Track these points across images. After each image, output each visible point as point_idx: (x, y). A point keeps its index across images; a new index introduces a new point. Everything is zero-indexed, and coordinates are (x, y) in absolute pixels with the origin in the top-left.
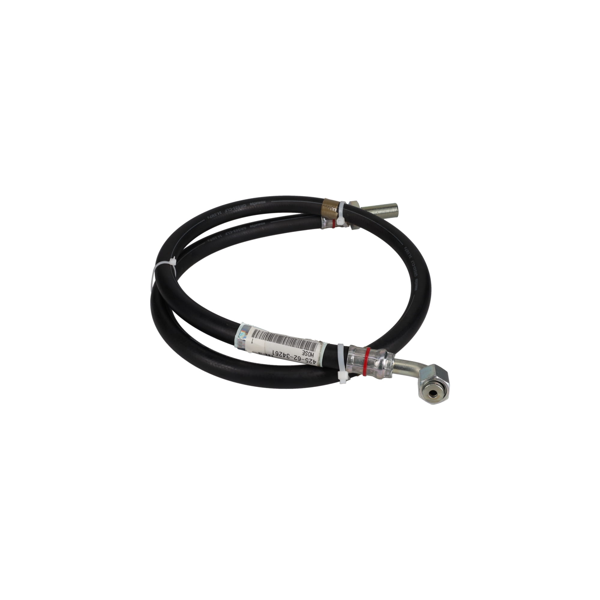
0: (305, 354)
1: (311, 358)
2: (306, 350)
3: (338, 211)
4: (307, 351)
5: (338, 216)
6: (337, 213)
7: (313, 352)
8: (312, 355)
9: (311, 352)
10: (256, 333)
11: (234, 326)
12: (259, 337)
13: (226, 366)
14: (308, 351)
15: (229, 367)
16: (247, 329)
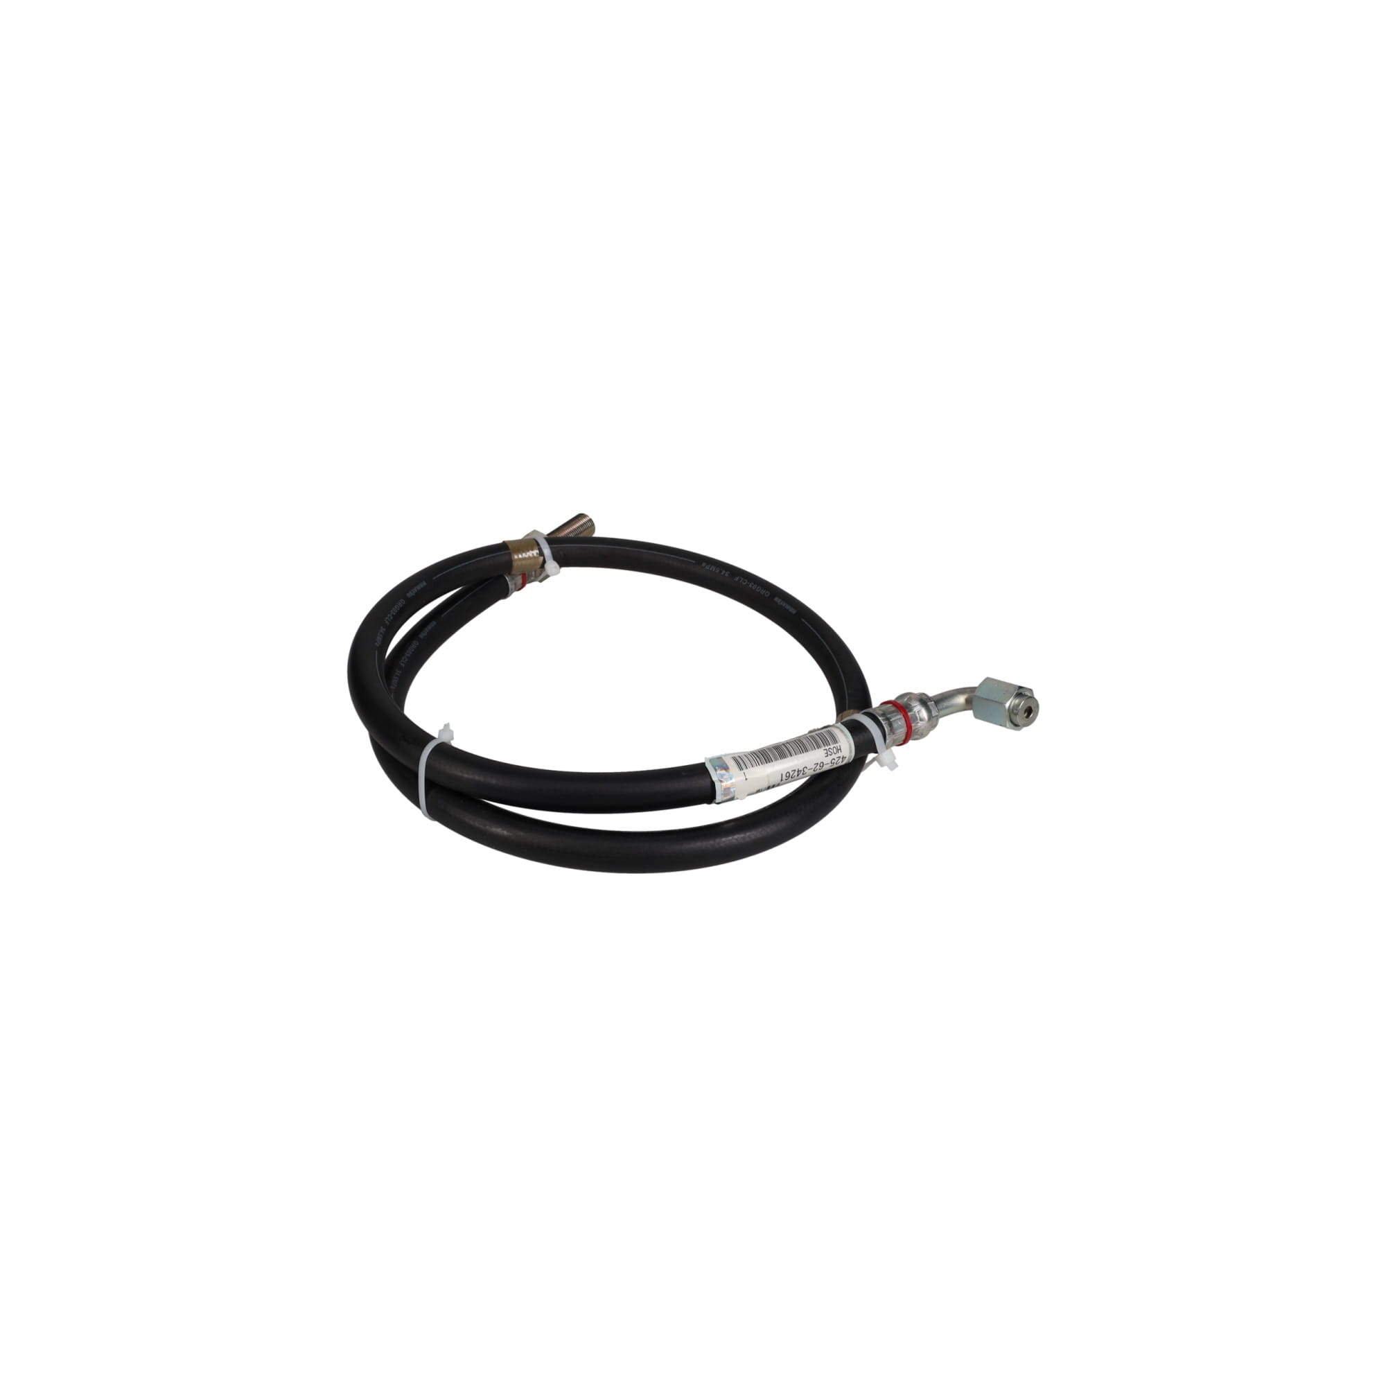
0: (829, 753)
1: (840, 754)
2: (827, 748)
3: (541, 554)
4: (829, 747)
5: (544, 562)
6: (542, 558)
7: (838, 745)
8: (839, 750)
9: (835, 745)
10: (741, 761)
11: (699, 771)
12: (750, 765)
13: (730, 838)
14: (832, 746)
15: (736, 837)
16: (720, 763)
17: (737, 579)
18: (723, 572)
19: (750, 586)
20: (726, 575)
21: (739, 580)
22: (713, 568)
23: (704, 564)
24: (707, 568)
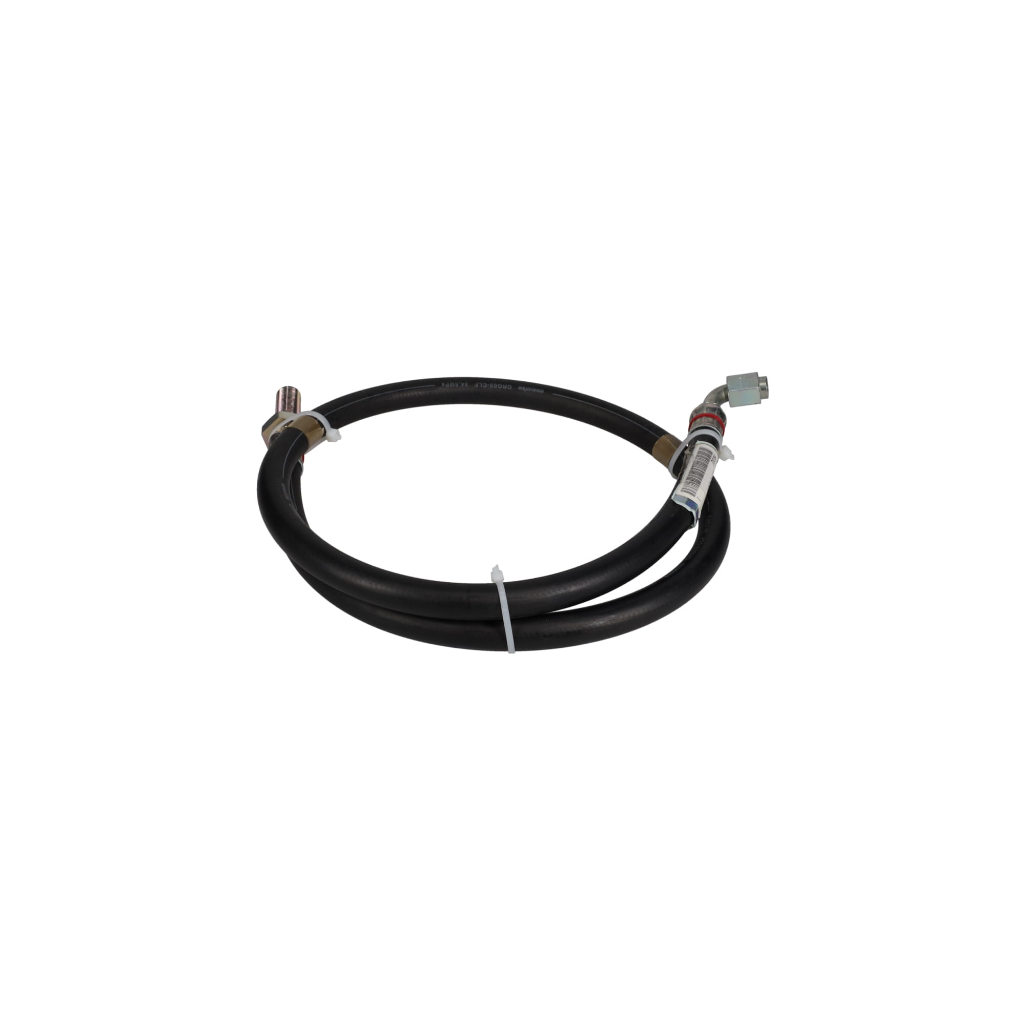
5: (325, 432)
6: (323, 429)
17: (477, 385)
18: (462, 385)
19: (491, 386)
20: (466, 386)
21: (479, 385)
22: (452, 385)
23: (443, 384)
24: (448, 386)
